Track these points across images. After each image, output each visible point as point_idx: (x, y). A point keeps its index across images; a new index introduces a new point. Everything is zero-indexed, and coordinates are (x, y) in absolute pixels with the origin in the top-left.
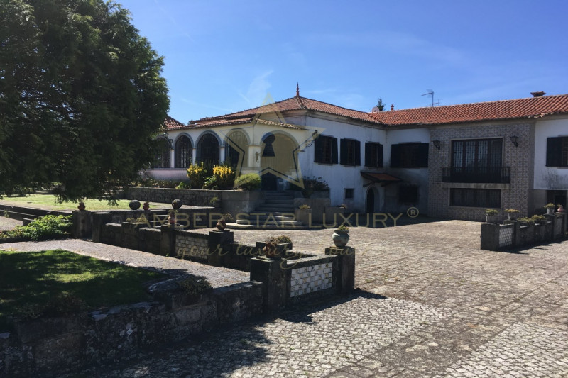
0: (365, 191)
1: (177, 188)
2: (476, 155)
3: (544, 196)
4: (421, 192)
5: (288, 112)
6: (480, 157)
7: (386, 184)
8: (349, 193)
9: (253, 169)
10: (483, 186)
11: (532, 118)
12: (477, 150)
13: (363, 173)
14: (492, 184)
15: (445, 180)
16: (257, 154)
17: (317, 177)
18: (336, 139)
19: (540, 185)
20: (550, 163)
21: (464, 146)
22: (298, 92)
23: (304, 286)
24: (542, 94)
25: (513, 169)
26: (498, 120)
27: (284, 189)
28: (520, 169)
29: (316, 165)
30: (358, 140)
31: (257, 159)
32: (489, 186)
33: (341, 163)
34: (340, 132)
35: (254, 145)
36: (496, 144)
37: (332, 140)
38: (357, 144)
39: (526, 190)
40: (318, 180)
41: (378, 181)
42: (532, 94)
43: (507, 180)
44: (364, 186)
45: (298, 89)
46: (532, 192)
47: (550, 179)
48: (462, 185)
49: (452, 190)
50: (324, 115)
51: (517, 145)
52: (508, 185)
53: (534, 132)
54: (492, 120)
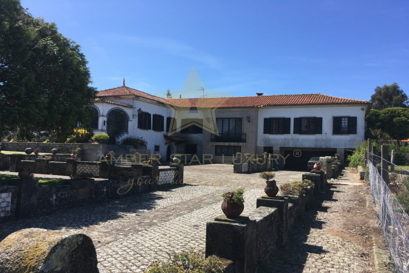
0: (166, 147)
1: (44, 142)
2: (229, 126)
3: (262, 149)
4: (198, 148)
5: (122, 97)
6: (231, 128)
7: (178, 143)
8: (157, 148)
9: (102, 130)
10: (232, 144)
11: (257, 107)
12: (229, 124)
13: (166, 137)
14: (237, 143)
15: (212, 140)
16: (105, 121)
17: (140, 137)
18: (150, 114)
19: (261, 144)
20: (265, 132)
21: (223, 121)
22: (124, 84)
23: (164, 180)
24: (262, 94)
25: (247, 135)
26: (240, 107)
27: (120, 144)
28: (251, 135)
29: (139, 130)
30: (163, 115)
31: (104, 125)
32: (235, 144)
33: (153, 129)
34: (152, 110)
35: (103, 116)
36: (239, 121)
37: (148, 115)
38: (162, 117)
39: (254, 146)
40: (140, 139)
41: (174, 141)
42: (257, 94)
43: (245, 141)
44: (165, 144)
45: (124, 82)
46: (256, 147)
47: (266, 140)
48: (222, 144)
49: (216, 146)
50: (144, 99)
51: (249, 122)
52: (245, 144)
53: (258, 115)
54: (237, 107)
